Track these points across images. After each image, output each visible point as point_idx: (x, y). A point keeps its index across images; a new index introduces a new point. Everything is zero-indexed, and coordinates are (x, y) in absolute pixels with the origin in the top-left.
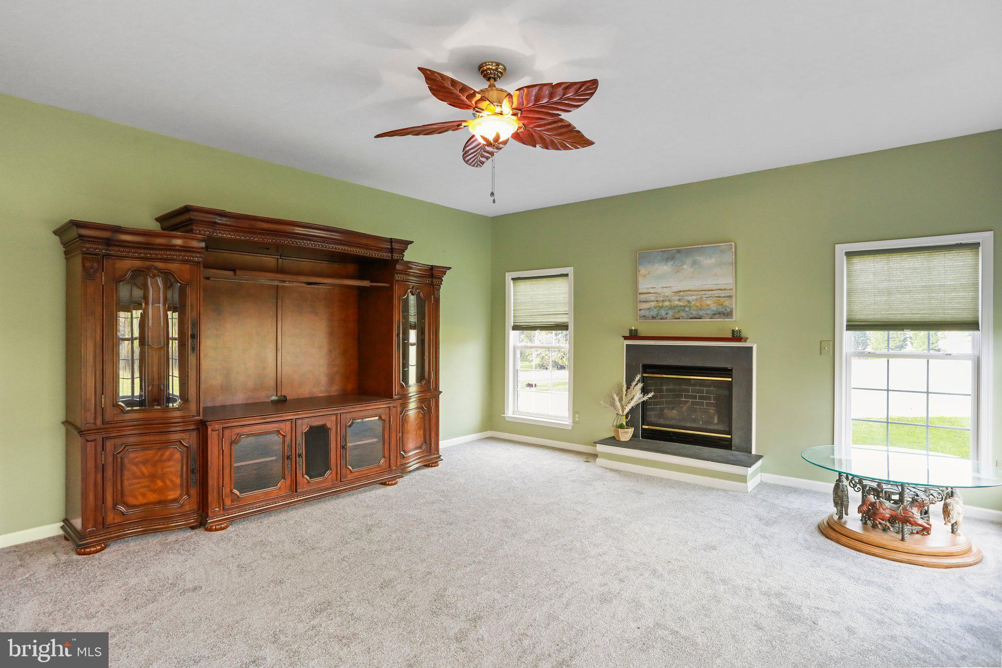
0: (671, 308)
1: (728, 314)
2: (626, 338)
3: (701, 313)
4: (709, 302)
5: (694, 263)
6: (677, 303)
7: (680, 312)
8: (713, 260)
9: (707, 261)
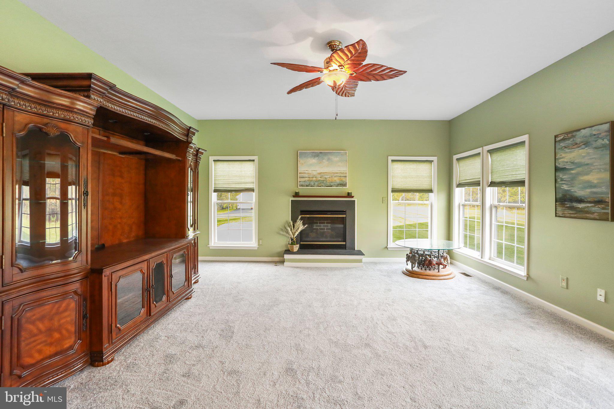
0: (316, 181)
1: (344, 185)
2: (294, 196)
3: (332, 184)
4: (336, 179)
5: (329, 159)
6: (320, 179)
7: (321, 183)
8: (338, 159)
9: (335, 159)
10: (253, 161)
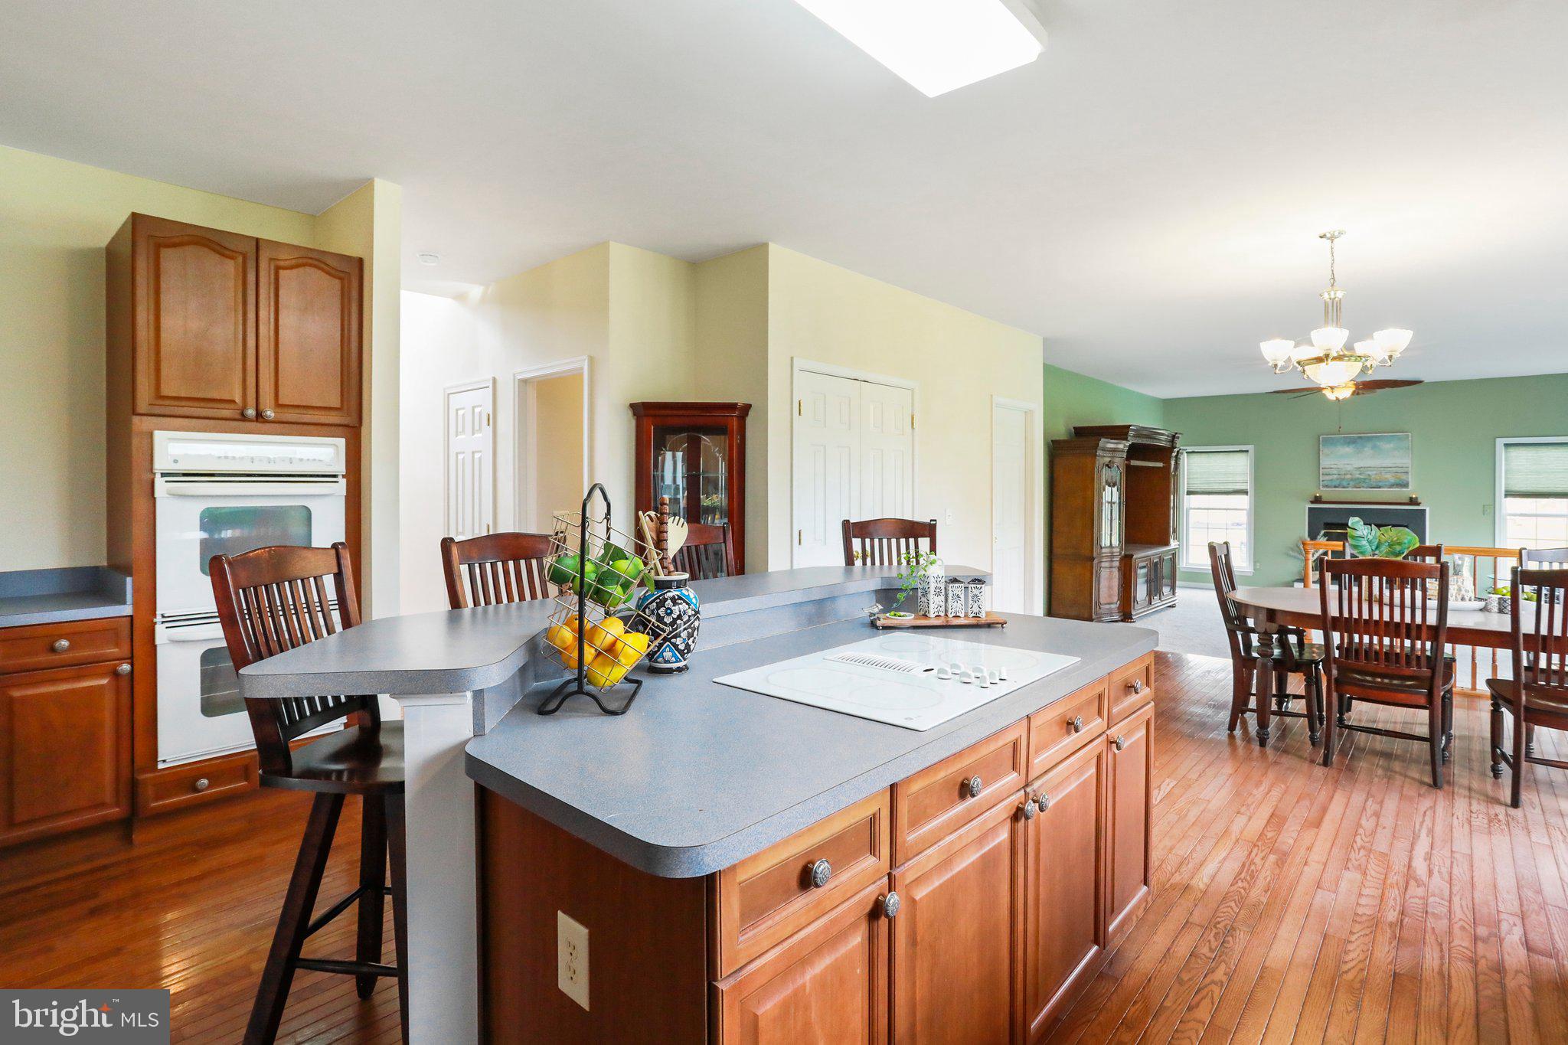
0: (1352, 480)
1: (1405, 485)
2: (1312, 502)
3: (1380, 484)
4: (1388, 476)
5: (1374, 447)
6: (1358, 476)
7: (1358, 483)
8: (1392, 445)
9: (1387, 446)
10: (1247, 451)
